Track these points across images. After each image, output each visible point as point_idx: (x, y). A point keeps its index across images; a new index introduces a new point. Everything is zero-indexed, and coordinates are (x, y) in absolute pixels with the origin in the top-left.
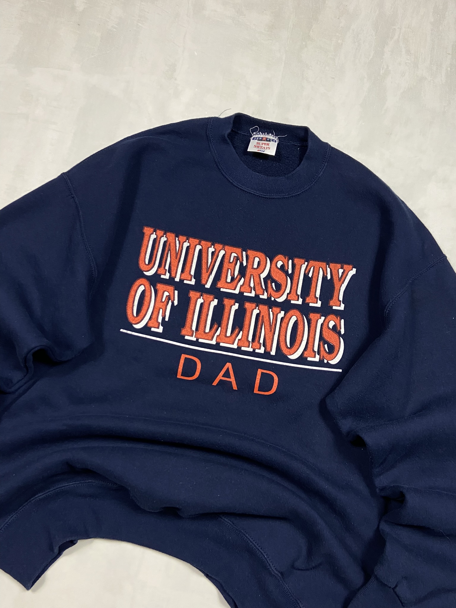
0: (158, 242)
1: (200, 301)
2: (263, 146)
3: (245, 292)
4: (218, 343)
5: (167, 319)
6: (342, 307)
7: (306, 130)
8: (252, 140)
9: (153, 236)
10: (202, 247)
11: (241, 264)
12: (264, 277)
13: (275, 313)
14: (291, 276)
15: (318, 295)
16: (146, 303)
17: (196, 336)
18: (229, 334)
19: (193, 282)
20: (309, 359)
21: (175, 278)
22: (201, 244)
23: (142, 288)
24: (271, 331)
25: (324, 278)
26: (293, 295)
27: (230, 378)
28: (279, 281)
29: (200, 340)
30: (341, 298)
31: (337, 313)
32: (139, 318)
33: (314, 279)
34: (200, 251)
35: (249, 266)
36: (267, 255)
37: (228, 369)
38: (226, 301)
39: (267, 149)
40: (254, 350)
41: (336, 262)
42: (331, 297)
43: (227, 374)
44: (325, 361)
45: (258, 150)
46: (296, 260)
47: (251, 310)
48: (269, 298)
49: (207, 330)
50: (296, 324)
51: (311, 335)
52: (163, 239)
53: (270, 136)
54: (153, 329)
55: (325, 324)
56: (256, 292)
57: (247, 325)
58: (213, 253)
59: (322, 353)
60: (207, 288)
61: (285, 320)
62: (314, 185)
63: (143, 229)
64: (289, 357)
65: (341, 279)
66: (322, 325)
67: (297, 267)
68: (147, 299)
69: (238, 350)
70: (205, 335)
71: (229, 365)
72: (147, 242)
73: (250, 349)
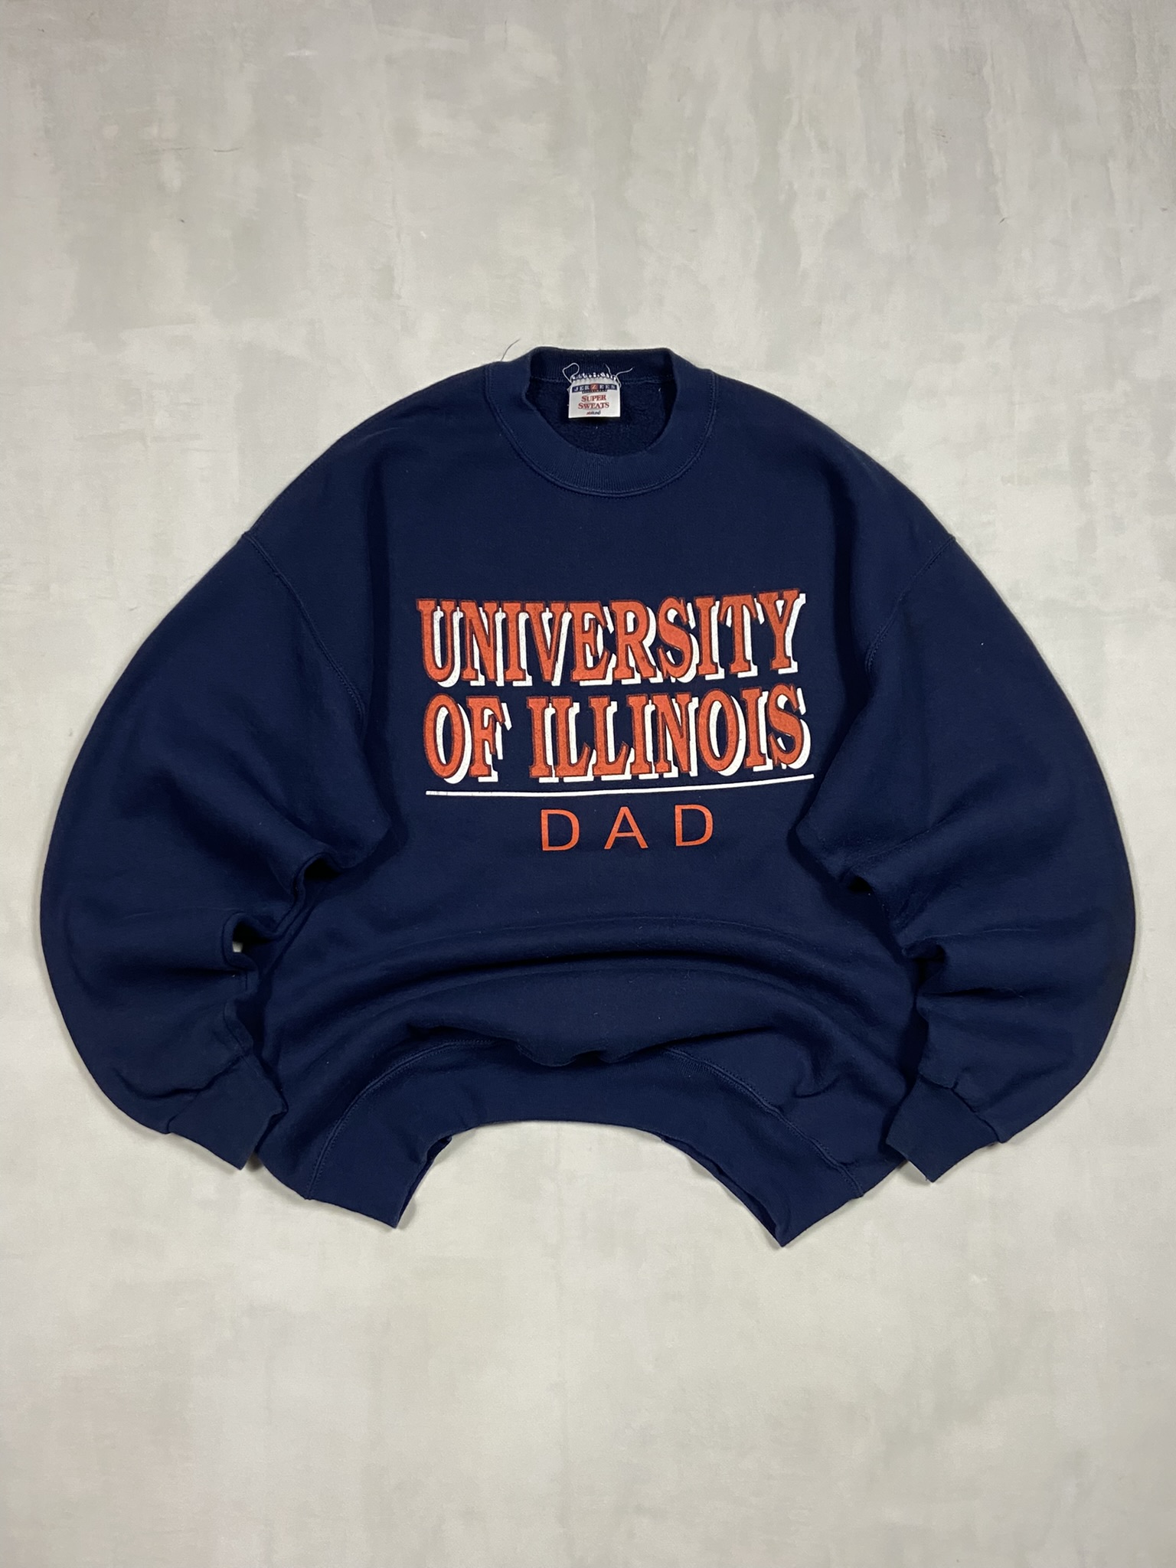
0: (449, 623)
1: (550, 712)
2: (595, 401)
3: (624, 679)
4: (597, 778)
5: (500, 757)
6: (794, 668)
7: (665, 355)
8: (571, 394)
9: (438, 615)
10: (529, 615)
11: (606, 630)
12: (649, 645)
13: (683, 705)
14: (697, 632)
15: (749, 655)
16: (457, 738)
17: (557, 774)
18: (612, 758)
19: (529, 682)
20: (756, 769)
21: (497, 682)
22: (527, 610)
23: (443, 713)
24: (682, 736)
25: (754, 622)
26: (707, 665)
27: (632, 831)
28: (678, 646)
29: (567, 780)
30: (789, 653)
31: (788, 679)
32: (453, 765)
33: (737, 629)
34: (528, 623)
35: (621, 631)
36: (646, 605)
37: (624, 817)
38: (595, 703)
39: (603, 407)
40: (661, 776)
41: (769, 590)
42: (773, 655)
43: (625, 826)
44: (784, 767)
45: (588, 413)
46: (699, 602)
47: (640, 709)
48: (667, 680)
49: (574, 759)
50: (722, 714)
51: (752, 727)
52: (457, 616)
53: (603, 377)
54: (481, 780)
55: (772, 704)
56: (641, 676)
57: (640, 736)
58: (551, 621)
59: (776, 753)
60: (556, 687)
61: (703, 713)
62: (702, 454)
63: (415, 605)
64: (723, 773)
65: (784, 619)
66: (766, 706)
67: (704, 613)
68: (457, 729)
69: (635, 782)
70: (571, 769)
71: (624, 811)
72: (429, 627)
73: (655, 776)
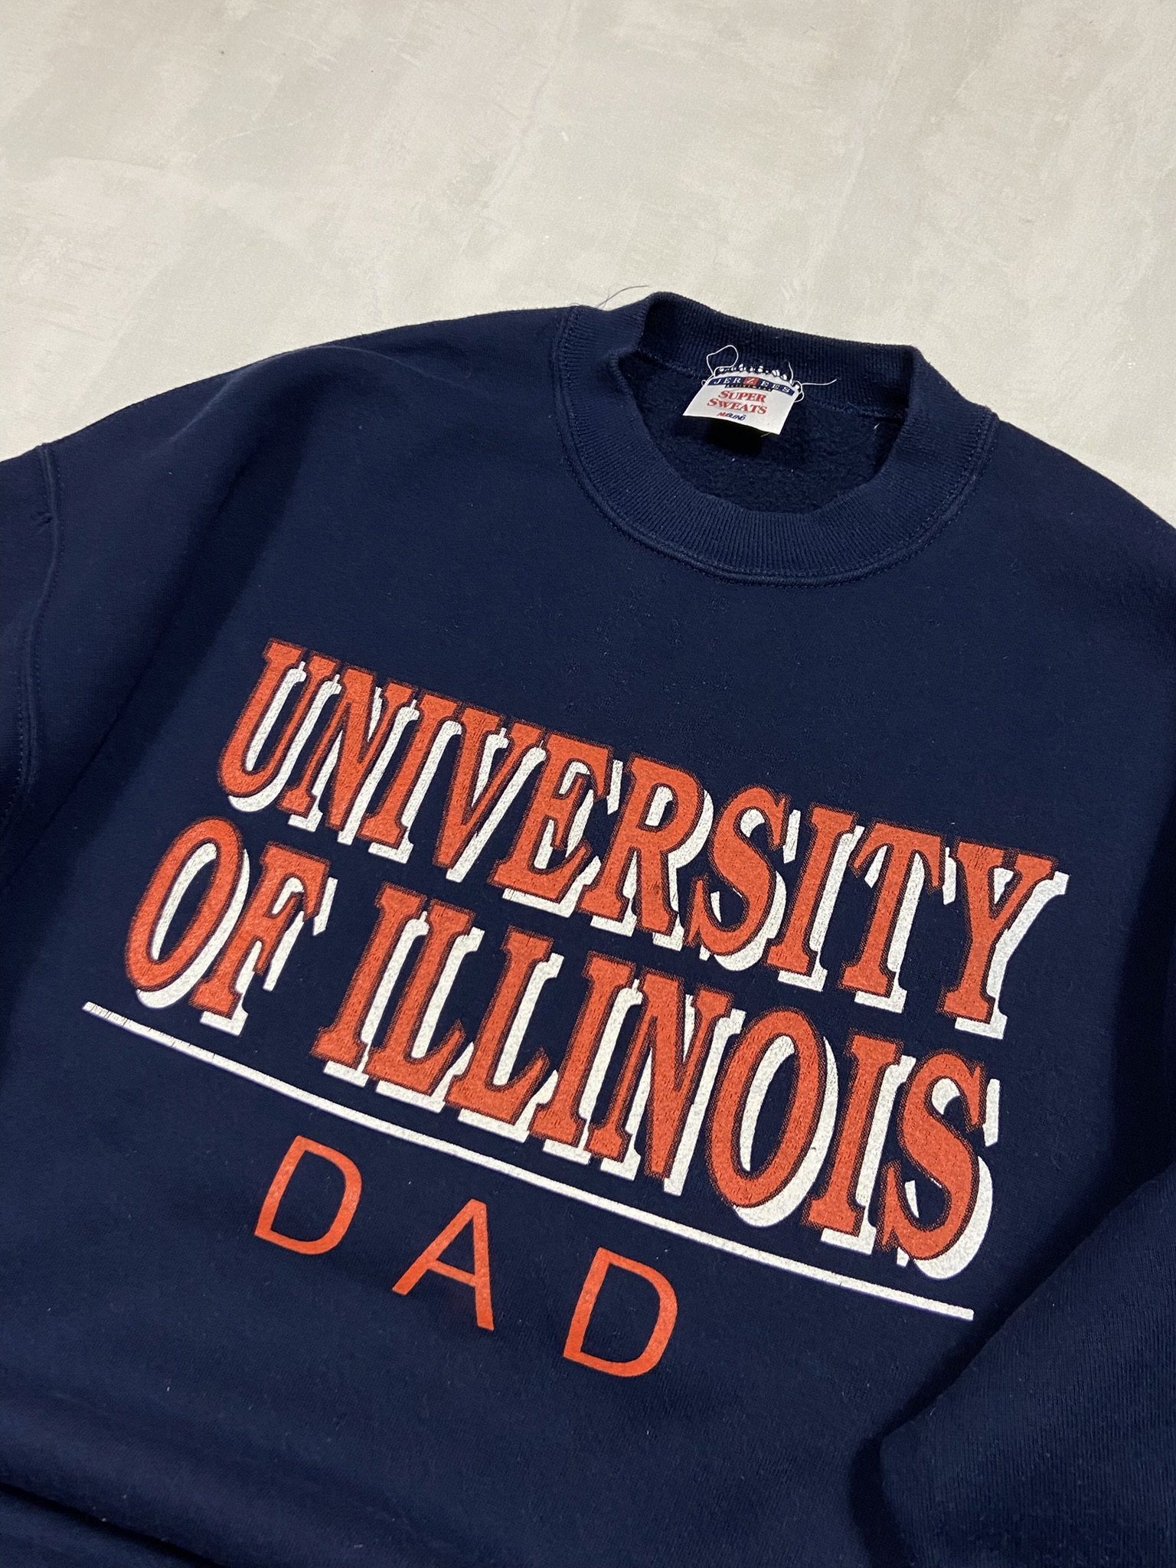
0: (308, 696)
1: (417, 928)
2: (744, 401)
3: (597, 915)
4: (451, 1111)
5: (270, 985)
6: (996, 1027)
7: (907, 358)
8: (705, 386)
9: (297, 676)
10: (464, 731)
11: (600, 804)
12: (679, 866)
13: (707, 1017)
14: (793, 875)
15: (896, 960)
16: (207, 913)
17: (370, 1067)
18: (501, 1077)
19: (402, 854)
20: (829, 1237)
21: (340, 833)
22: (463, 719)
23: (206, 854)
24: (678, 1089)
25: (930, 896)
26: (792, 946)
27: (471, 1270)
28: (742, 887)
29: (383, 1088)
30: (994, 988)
31: (973, 1049)
32: (169, 967)
33: (886, 898)
34: (455, 743)
35: (631, 817)
36: (705, 784)
37: (469, 1228)
38: (518, 943)
39: (753, 411)
40: (596, 1161)
41: (985, 839)
42: (953, 979)
43: (460, 1253)
44: (902, 1259)
45: (721, 414)
46: (821, 816)
47: (608, 990)
48: (690, 950)
49: (420, 1050)
50: (788, 1071)
51: (851, 1131)
52: (330, 689)
53: (775, 376)
54: (208, 1019)
55: (916, 1092)
56: (639, 921)
57: (584, 1050)
58: (500, 755)
59: (893, 1217)
60: (452, 883)
61: (746, 1052)
63: (264, 646)
64: (745, 1214)
65: (1004, 910)
66: (902, 1091)
67: (821, 841)
68: (215, 897)
69: (529, 1153)
70: (405, 1068)
71: (475, 1211)
72: (269, 692)
73: (580, 1155)
